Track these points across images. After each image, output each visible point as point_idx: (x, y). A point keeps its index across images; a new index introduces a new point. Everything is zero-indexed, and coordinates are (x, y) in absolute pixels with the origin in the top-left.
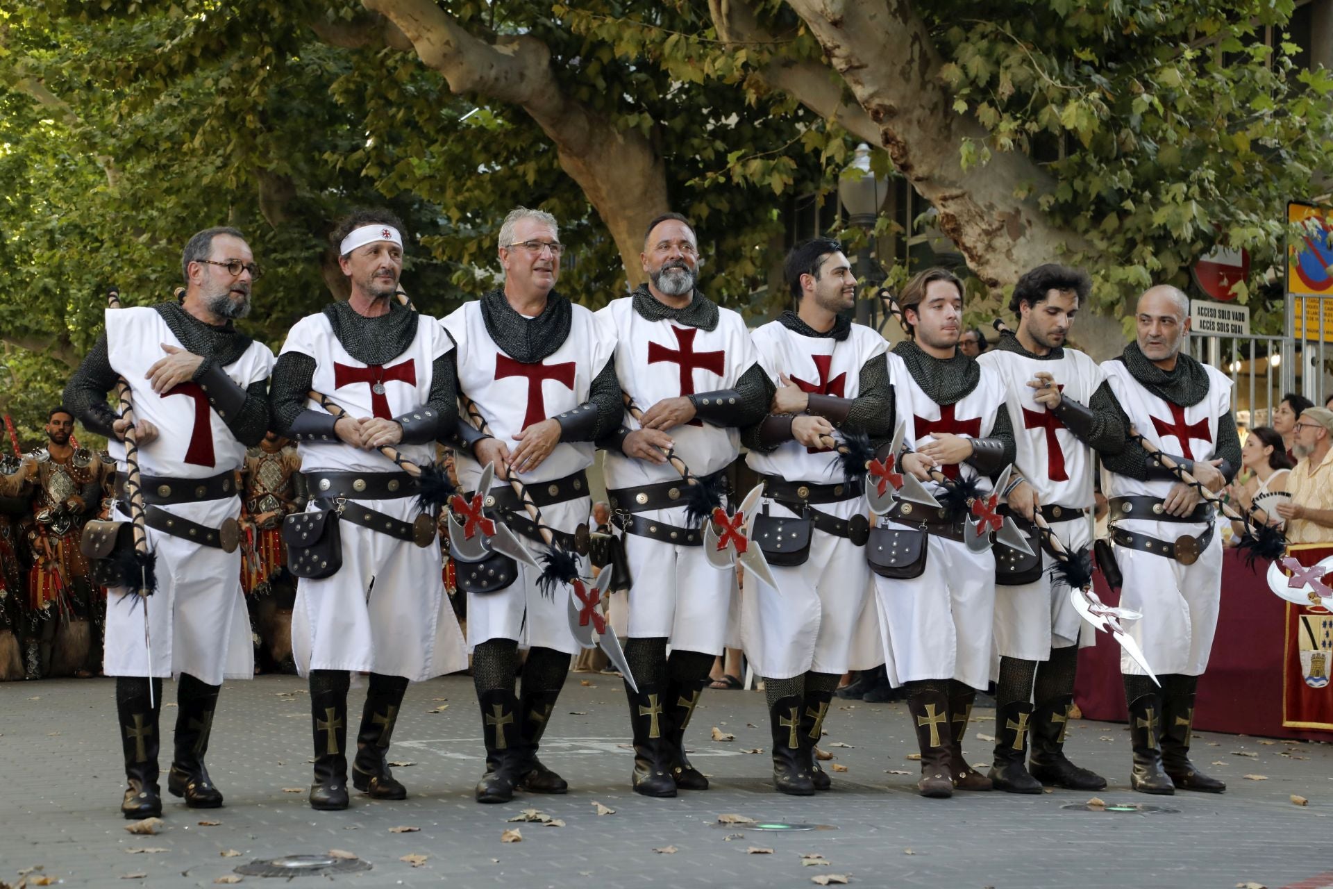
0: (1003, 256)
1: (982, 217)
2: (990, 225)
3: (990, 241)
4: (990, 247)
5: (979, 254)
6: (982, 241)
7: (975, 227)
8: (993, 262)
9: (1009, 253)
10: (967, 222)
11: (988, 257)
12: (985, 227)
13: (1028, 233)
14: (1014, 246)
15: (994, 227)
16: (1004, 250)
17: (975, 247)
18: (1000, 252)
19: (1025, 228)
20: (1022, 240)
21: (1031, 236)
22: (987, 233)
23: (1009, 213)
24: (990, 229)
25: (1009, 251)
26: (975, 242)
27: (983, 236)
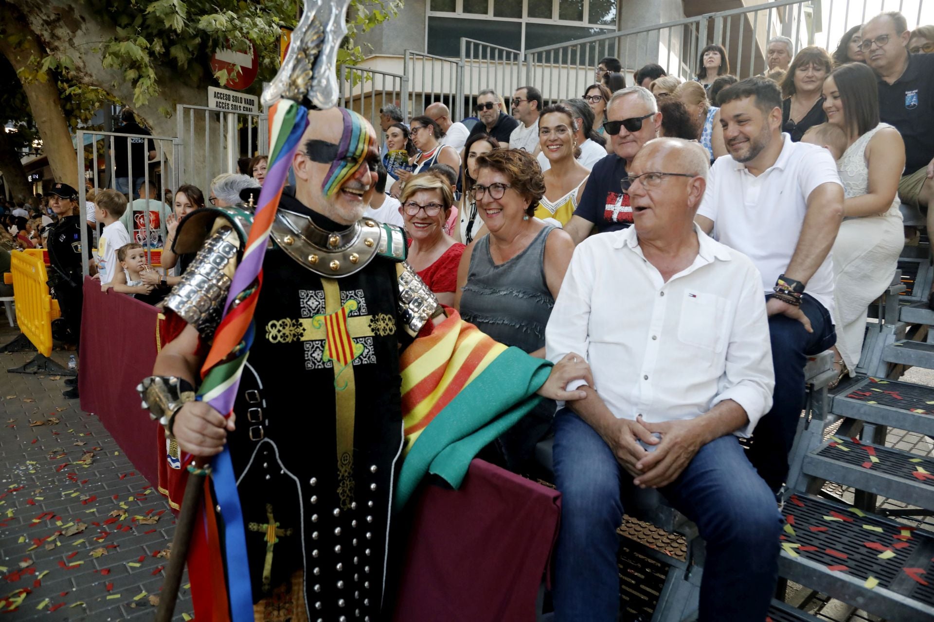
0: (67, 45)
1: (40, 9)
2: (48, 17)
3: (52, 31)
4: (53, 36)
5: (47, 41)
6: (46, 30)
7: (38, 18)
8: (61, 48)
9: (71, 41)
10: (29, 12)
11: (56, 44)
12: (45, 18)
13: (83, 26)
14: (74, 36)
15: (52, 18)
16: (67, 39)
17: (42, 35)
18: (64, 41)
19: (80, 23)
20: (79, 33)
21: (87, 29)
22: (47, 23)
23: (63, 9)
24: (48, 19)
25: (70, 40)
26: (41, 30)
27: (45, 26)
